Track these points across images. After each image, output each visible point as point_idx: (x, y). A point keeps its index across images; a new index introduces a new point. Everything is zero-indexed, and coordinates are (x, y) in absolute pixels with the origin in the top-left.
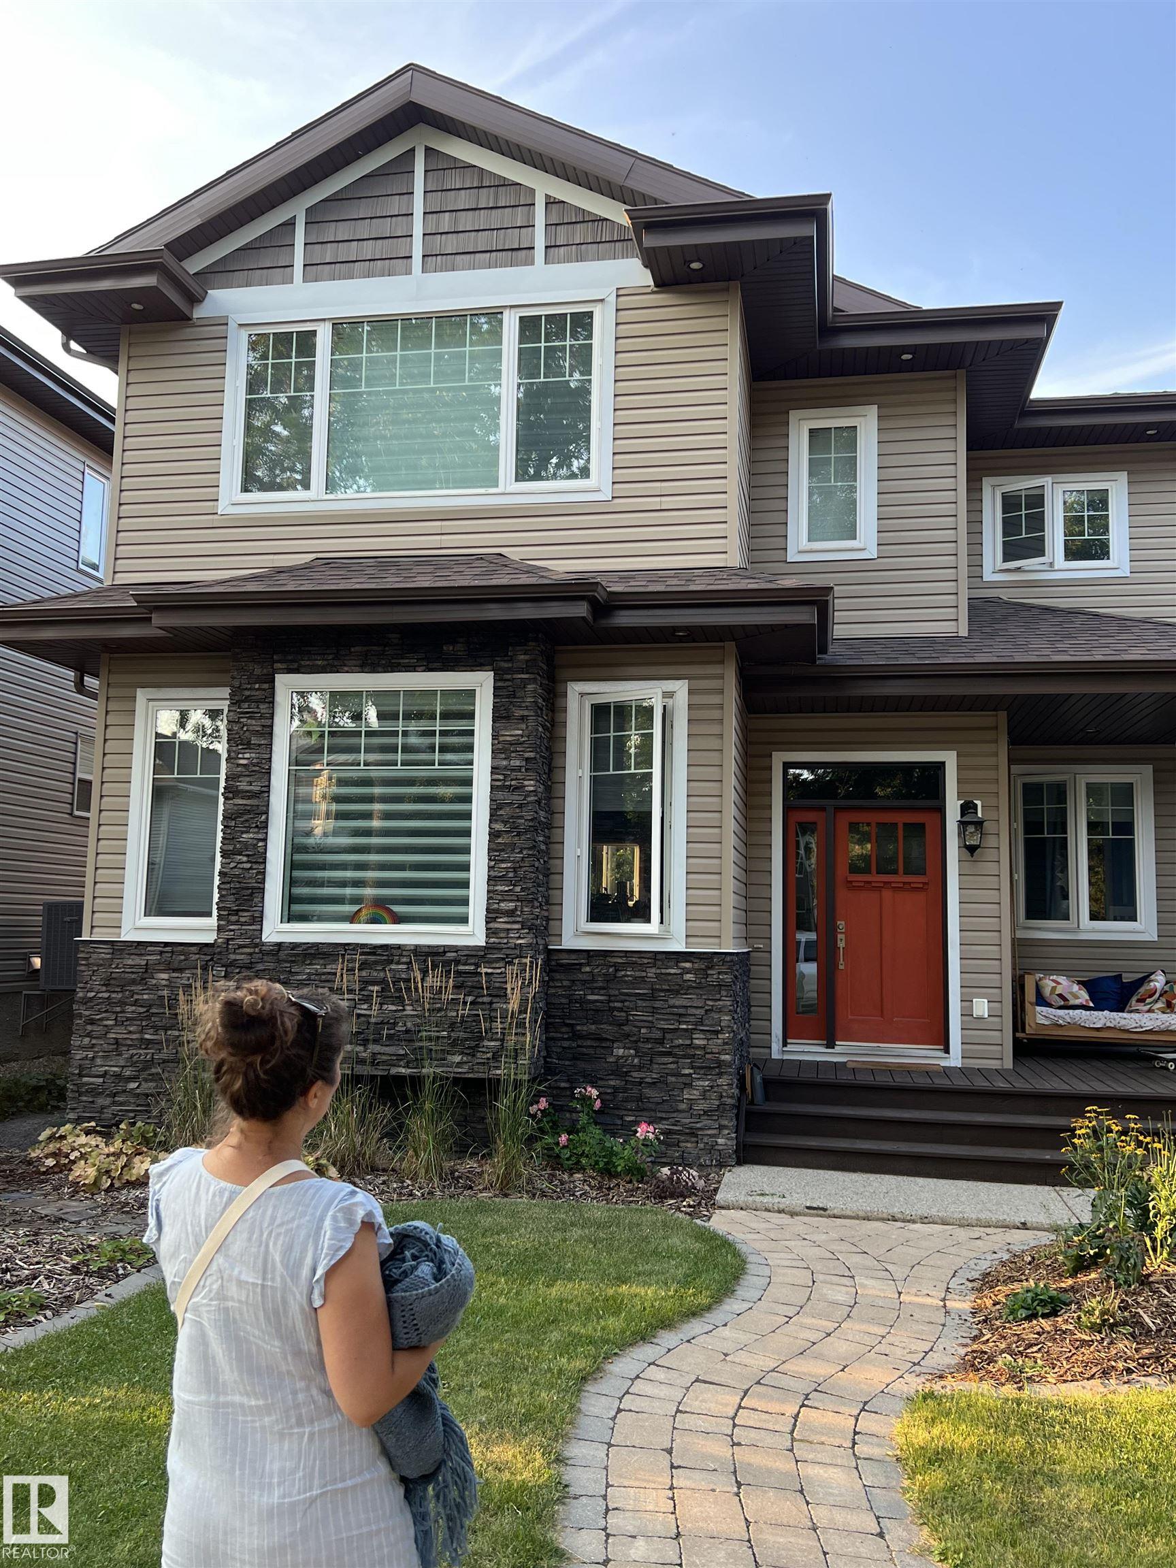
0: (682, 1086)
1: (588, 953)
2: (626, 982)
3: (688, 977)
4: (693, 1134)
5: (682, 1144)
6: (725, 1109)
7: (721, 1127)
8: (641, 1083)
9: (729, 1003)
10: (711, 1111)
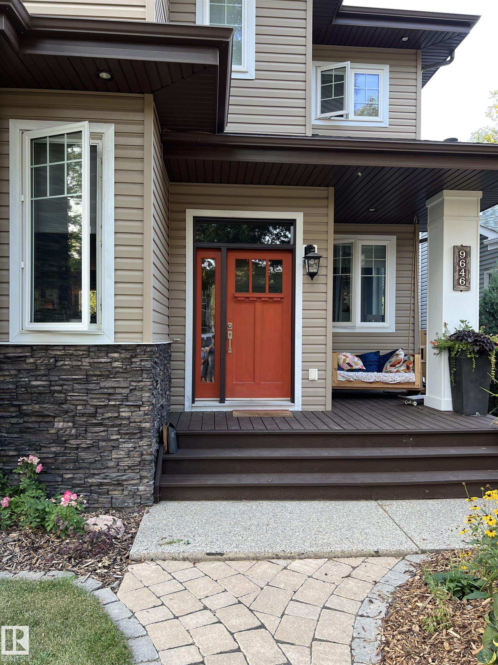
0: (111, 449)
1: (32, 348)
2: (64, 370)
3: (116, 364)
4: (119, 484)
5: (110, 493)
6: (145, 464)
7: (141, 478)
8: (77, 448)
9: (149, 383)
10: (134, 466)
